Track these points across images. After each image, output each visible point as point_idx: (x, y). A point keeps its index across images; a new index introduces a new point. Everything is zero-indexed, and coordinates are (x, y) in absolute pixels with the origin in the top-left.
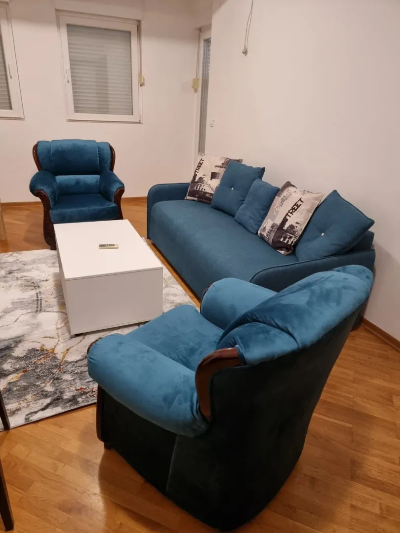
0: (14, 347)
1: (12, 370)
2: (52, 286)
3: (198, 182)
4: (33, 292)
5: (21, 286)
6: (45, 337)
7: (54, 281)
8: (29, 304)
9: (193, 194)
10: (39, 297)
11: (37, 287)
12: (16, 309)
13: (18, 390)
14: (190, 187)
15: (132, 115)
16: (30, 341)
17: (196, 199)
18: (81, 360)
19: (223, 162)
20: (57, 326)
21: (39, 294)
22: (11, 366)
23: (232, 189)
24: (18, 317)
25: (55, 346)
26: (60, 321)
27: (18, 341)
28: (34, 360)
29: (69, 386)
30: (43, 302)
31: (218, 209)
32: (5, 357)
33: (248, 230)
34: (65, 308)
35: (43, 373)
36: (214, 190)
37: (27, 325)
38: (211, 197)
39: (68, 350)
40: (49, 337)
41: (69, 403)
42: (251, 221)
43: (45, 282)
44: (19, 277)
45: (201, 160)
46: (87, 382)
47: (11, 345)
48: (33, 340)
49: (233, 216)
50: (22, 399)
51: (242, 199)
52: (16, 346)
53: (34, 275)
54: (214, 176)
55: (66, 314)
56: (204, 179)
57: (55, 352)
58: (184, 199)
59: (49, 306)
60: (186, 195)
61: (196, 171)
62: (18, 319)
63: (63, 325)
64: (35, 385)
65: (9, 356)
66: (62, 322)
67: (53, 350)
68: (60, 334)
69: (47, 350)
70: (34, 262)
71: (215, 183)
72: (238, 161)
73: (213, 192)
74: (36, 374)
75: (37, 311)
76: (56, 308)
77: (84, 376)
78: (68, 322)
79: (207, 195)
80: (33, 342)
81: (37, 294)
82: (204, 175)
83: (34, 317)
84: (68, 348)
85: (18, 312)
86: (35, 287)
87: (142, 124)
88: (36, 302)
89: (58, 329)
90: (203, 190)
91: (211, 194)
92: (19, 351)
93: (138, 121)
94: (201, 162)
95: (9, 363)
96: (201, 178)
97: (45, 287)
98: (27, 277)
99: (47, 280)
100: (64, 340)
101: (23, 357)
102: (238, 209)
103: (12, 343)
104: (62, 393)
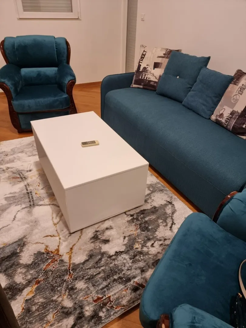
0: (19, 253)
1: (24, 283)
2: (37, 176)
3: (142, 72)
4: (22, 185)
5: (9, 178)
6: (46, 236)
7: (38, 171)
8: (22, 198)
9: (138, 82)
10: (28, 189)
11: (24, 179)
12: (10, 204)
13: (37, 310)
14: (135, 76)
15: (72, 12)
16: (33, 243)
17: (141, 87)
18: (87, 261)
19: (165, 53)
20: (53, 221)
21: (27, 186)
22: (23, 278)
23: (178, 77)
24: (15, 214)
25: (58, 246)
26: (54, 215)
27: (21, 243)
28: (43, 266)
29: (86, 296)
30: (34, 194)
31: (163, 95)
32: (14, 266)
33: (200, 115)
34: (55, 200)
35: (56, 282)
36: (158, 78)
37: (26, 223)
38: (155, 85)
39: (71, 249)
40: (50, 236)
41: (93, 321)
42: (204, 107)
43: (29, 173)
44: (5, 169)
45: (144, 51)
46: (101, 289)
47: (16, 250)
48: (37, 241)
49: (180, 102)
50: (45, 322)
51: (189, 86)
52: (21, 251)
53: (17, 165)
54: (156, 65)
55: (59, 207)
56: (148, 69)
57: (60, 254)
58: (130, 87)
59: (40, 199)
60: (132, 83)
61: (139, 62)
62: (15, 217)
63: (58, 219)
64: (52, 300)
65: (18, 265)
66: (57, 216)
67: (58, 250)
68: (59, 231)
69: (52, 252)
70: (13, 151)
71: (159, 72)
72: (178, 51)
73: (157, 81)
74: (49, 285)
75: (30, 205)
76: (47, 201)
77: (96, 282)
78: (62, 215)
79: (152, 83)
80: (37, 243)
81: (26, 186)
82: (147, 65)
83: (30, 212)
84: (71, 246)
85: (14, 209)
86: (21, 178)
87: (81, 20)
88: (27, 195)
89: (55, 224)
90: (148, 79)
91: (155, 82)
92: (26, 257)
93: (78, 18)
94: (144, 53)
95: (20, 273)
96: (145, 68)
97: (31, 178)
98: (12, 168)
99: (30, 171)
100: (65, 237)
101: (32, 264)
102: (186, 96)
103: (16, 247)
104: (81, 307)
